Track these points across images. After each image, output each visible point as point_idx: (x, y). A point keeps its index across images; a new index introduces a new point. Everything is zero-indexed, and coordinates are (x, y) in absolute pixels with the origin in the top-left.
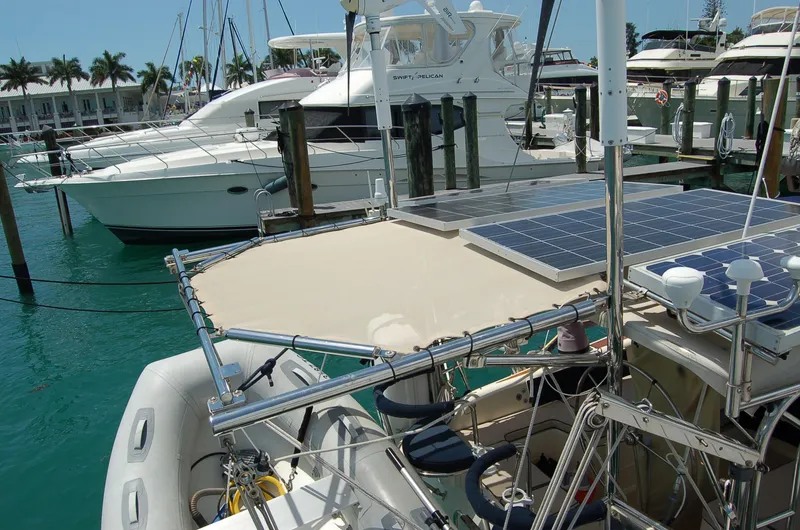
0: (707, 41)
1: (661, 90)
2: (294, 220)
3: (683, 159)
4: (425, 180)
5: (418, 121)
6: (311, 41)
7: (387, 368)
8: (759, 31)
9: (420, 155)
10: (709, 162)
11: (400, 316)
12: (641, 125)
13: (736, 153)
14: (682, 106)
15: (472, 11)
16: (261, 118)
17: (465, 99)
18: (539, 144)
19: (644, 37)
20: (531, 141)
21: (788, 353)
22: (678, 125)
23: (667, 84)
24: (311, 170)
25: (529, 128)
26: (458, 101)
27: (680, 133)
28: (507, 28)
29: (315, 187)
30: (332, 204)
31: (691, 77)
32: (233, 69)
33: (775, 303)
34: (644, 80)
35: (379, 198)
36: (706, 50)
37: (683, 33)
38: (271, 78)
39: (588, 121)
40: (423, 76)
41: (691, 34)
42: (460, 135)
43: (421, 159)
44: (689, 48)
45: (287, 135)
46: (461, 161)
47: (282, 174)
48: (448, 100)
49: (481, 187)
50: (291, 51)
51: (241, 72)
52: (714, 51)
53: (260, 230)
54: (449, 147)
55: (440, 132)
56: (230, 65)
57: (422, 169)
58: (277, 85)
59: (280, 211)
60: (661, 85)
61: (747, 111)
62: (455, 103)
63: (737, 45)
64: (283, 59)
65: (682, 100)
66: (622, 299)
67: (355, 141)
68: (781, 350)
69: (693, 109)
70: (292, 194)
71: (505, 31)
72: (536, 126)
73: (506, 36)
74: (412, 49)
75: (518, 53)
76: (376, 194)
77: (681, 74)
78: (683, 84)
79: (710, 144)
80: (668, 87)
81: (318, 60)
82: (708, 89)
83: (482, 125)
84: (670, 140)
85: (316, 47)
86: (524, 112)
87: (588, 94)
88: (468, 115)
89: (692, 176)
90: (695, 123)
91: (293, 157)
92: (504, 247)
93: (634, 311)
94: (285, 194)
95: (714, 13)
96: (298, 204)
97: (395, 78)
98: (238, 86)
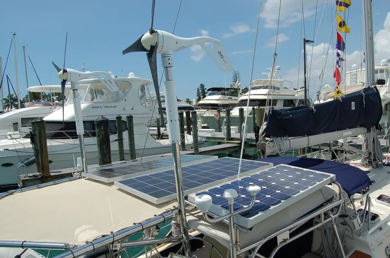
0: (234, 92)
1: (216, 113)
2: (38, 179)
3: (227, 143)
4: (107, 157)
5: (102, 128)
6: (50, 89)
7: (70, 254)
8: (253, 89)
9: (104, 145)
10: (238, 143)
11: (90, 226)
12: (209, 128)
13: (249, 139)
14: (225, 119)
15: (130, 77)
16: (22, 126)
17: (127, 117)
18: (164, 137)
19: (209, 90)
20: (160, 136)
21: (252, 228)
22: (224, 128)
23: (219, 110)
24: (48, 153)
25: (159, 130)
26: (124, 118)
27: (225, 131)
28: (146, 85)
29: (51, 162)
30: (60, 170)
31: (228, 107)
32: (7, 101)
33: (247, 206)
34: (209, 109)
35: (79, 167)
36: (234, 96)
37: (224, 89)
38: (28, 106)
39: (185, 127)
40: (107, 107)
41: (228, 89)
42: (125, 134)
43: (105, 147)
44: (227, 95)
45: (36, 135)
46: (126, 146)
47: (32, 156)
48: (119, 118)
49: (137, 159)
50: (39, 93)
51: (12, 102)
52: (237, 96)
53: (19, 185)
54: (120, 140)
55: (116, 133)
56: (6, 99)
57: (105, 152)
58: (32, 110)
59: (31, 175)
60: (216, 111)
61: (252, 121)
62: (122, 119)
63: (246, 94)
64: (35, 97)
65: (224, 117)
66: (185, 210)
67: (72, 138)
68: (249, 227)
69: (230, 121)
70: (38, 165)
71: (145, 86)
72: (162, 129)
73: (146, 88)
74: (102, 93)
75: (152, 96)
76: (78, 165)
77: (224, 106)
78: (225, 110)
79: (238, 136)
80: (219, 111)
81: (55, 98)
82: (235, 112)
83: (136, 130)
84: (222, 135)
85: (54, 92)
86: (156, 123)
87: (185, 115)
88: (129, 124)
89: (232, 150)
90: (231, 127)
91: (39, 146)
92: (134, 189)
93: (193, 215)
94: (35, 166)
95: (236, 80)
96: (41, 171)
97: (93, 107)
98: (10, 110)
